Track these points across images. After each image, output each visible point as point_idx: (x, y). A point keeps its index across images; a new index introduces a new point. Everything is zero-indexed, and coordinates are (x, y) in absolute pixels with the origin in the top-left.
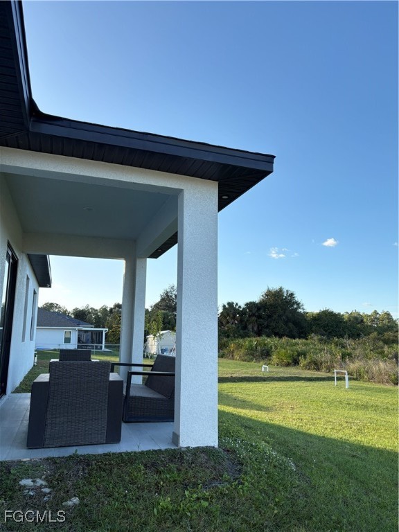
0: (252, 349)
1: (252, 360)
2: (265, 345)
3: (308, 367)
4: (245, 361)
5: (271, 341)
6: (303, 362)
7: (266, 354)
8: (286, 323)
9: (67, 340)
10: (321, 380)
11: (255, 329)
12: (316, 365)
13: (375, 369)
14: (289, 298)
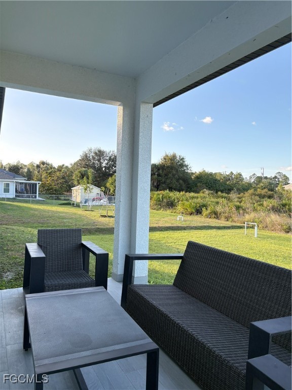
0: (159, 201)
1: (160, 208)
2: (169, 197)
3: (209, 216)
4: (155, 209)
5: (174, 195)
6: (205, 212)
7: (171, 205)
8: (178, 180)
9: (7, 190)
10: (227, 229)
11: (155, 184)
12: (216, 215)
13: (268, 220)
14: (181, 161)
